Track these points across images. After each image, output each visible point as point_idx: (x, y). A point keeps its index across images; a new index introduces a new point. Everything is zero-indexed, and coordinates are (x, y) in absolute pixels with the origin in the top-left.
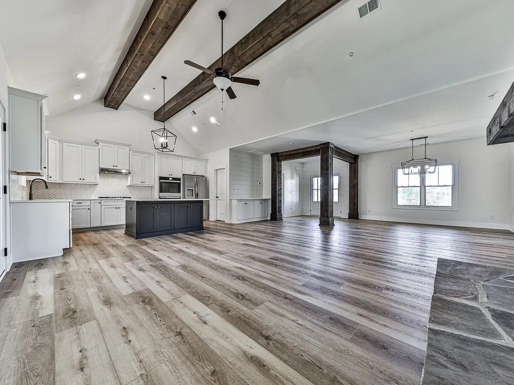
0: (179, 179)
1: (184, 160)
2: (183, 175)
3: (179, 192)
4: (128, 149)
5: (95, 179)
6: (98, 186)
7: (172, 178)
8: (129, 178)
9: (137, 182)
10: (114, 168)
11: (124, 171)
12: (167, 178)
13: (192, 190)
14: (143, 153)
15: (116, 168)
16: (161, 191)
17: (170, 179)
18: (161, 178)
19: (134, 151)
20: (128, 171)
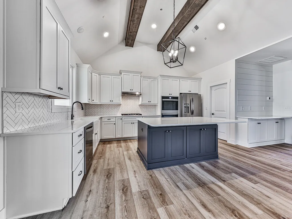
0: (177, 98)
1: (181, 80)
2: (180, 94)
3: (177, 109)
4: (140, 75)
5: (119, 100)
6: (122, 105)
7: (172, 97)
8: (141, 98)
9: (146, 102)
10: (130, 91)
11: (137, 93)
12: (168, 98)
13: (188, 107)
14: (150, 78)
15: (132, 91)
16: (163, 109)
17: (170, 98)
18: (163, 98)
19: (144, 77)
20: (140, 93)
